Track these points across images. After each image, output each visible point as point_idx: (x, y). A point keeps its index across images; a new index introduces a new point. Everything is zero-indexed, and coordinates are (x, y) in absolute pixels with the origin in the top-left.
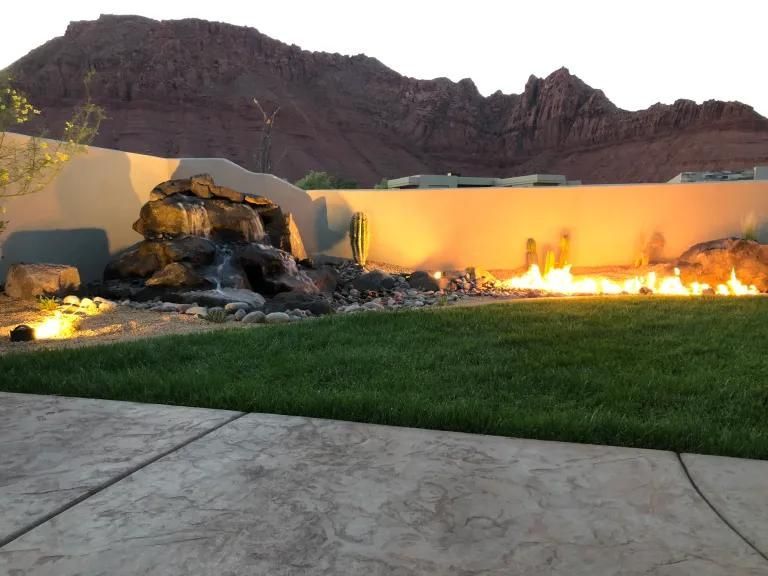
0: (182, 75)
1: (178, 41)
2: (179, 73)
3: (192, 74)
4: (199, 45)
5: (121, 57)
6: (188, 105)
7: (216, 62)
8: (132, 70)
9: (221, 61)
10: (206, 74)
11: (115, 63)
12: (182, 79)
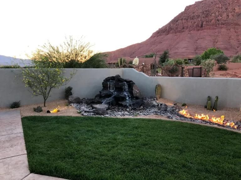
0: (221, 16)
1: (220, 5)
2: (220, 16)
3: (225, 15)
4: (228, 4)
5: (201, 14)
6: (223, 26)
7: (234, 9)
8: (204, 17)
9: (236, 9)
10: (230, 14)
11: (198, 16)
12: (221, 17)
